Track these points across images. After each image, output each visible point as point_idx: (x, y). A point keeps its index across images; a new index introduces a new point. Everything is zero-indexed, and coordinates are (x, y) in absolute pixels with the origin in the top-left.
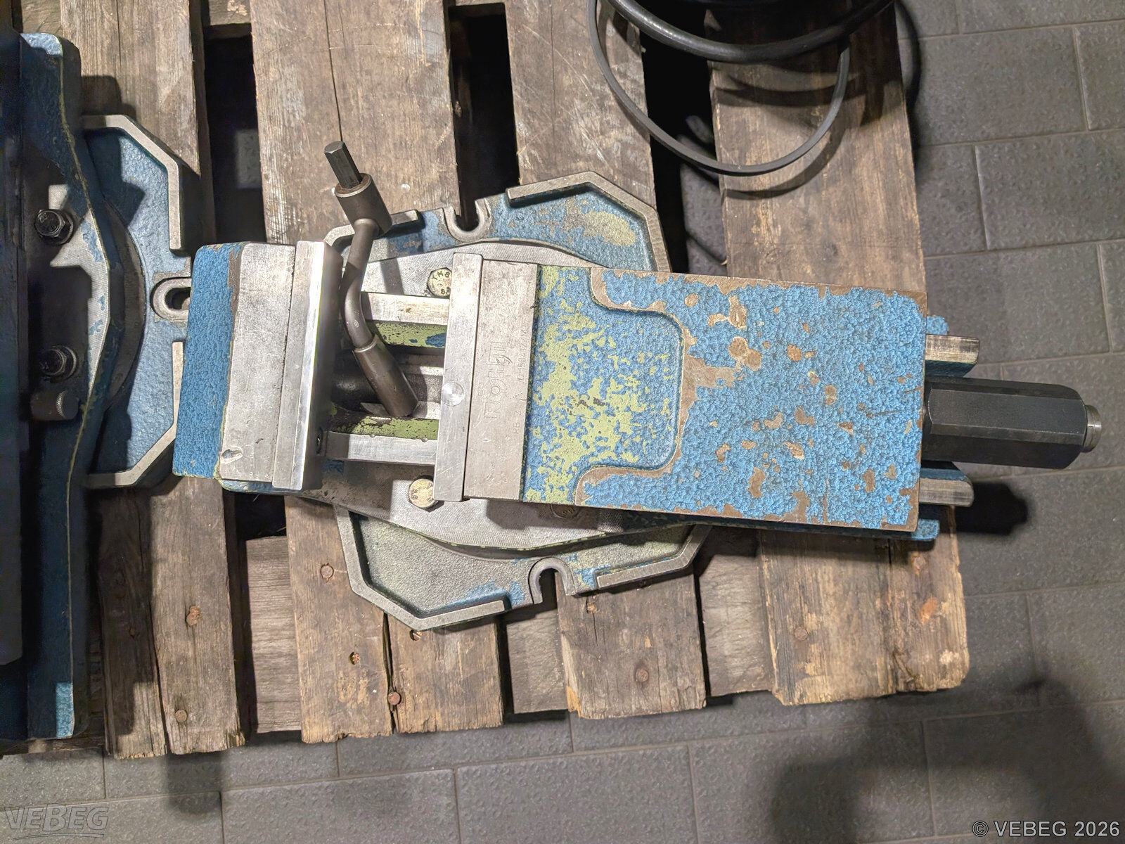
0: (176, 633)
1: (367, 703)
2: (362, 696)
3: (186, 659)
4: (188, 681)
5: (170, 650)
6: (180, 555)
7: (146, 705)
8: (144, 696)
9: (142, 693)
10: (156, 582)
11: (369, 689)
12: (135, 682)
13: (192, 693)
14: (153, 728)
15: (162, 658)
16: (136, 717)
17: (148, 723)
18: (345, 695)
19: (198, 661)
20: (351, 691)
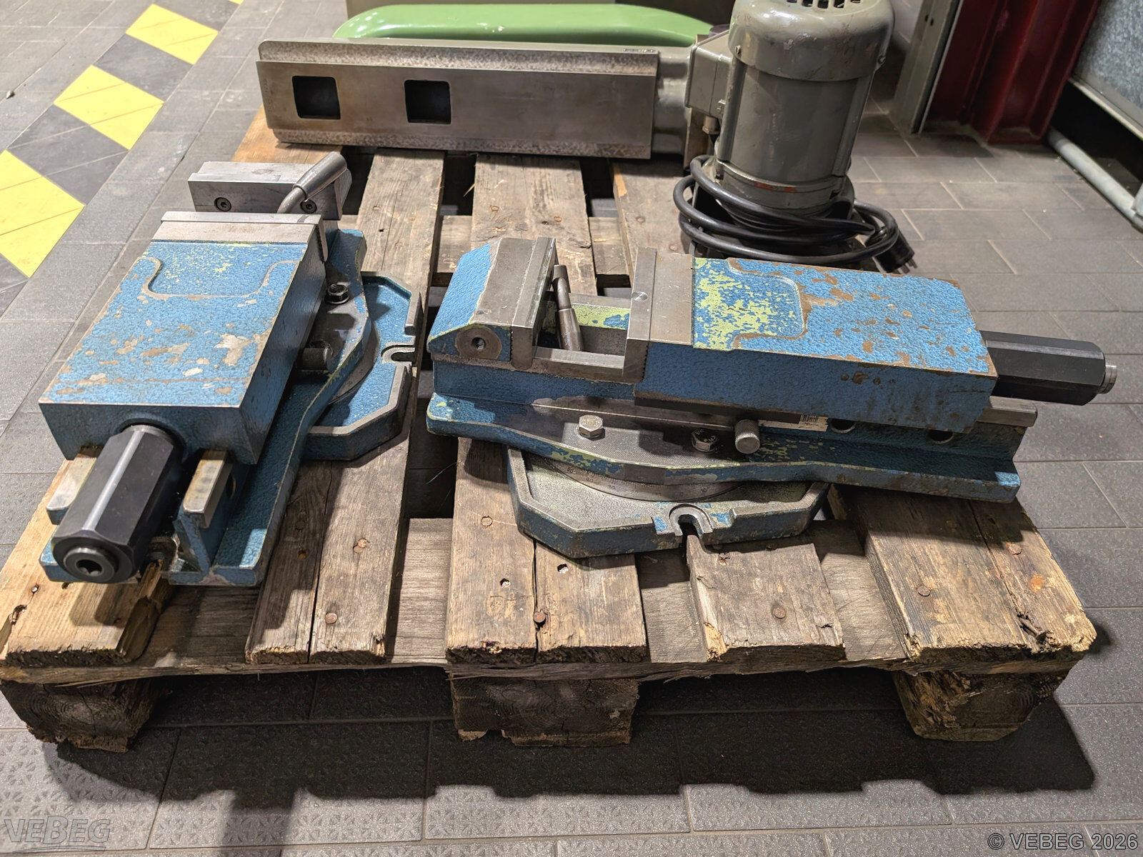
0: (343, 557)
1: (514, 618)
2: (509, 612)
3: (347, 576)
4: (344, 592)
5: (334, 567)
6: (360, 505)
7: (299, 607)
8: (300, 600)
9: (298, 598)
10: (334, 520)
11: (516, 608)
12: (294, 588)
13: (346, 601)
14: (301, 626)
15: (325, 573)
16: (287, 615)
17: (298, 621)
18: (493, 610)
19: (358, 577)
20: (499, 608)
